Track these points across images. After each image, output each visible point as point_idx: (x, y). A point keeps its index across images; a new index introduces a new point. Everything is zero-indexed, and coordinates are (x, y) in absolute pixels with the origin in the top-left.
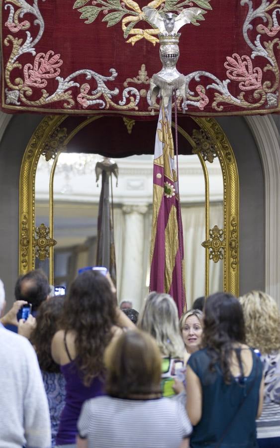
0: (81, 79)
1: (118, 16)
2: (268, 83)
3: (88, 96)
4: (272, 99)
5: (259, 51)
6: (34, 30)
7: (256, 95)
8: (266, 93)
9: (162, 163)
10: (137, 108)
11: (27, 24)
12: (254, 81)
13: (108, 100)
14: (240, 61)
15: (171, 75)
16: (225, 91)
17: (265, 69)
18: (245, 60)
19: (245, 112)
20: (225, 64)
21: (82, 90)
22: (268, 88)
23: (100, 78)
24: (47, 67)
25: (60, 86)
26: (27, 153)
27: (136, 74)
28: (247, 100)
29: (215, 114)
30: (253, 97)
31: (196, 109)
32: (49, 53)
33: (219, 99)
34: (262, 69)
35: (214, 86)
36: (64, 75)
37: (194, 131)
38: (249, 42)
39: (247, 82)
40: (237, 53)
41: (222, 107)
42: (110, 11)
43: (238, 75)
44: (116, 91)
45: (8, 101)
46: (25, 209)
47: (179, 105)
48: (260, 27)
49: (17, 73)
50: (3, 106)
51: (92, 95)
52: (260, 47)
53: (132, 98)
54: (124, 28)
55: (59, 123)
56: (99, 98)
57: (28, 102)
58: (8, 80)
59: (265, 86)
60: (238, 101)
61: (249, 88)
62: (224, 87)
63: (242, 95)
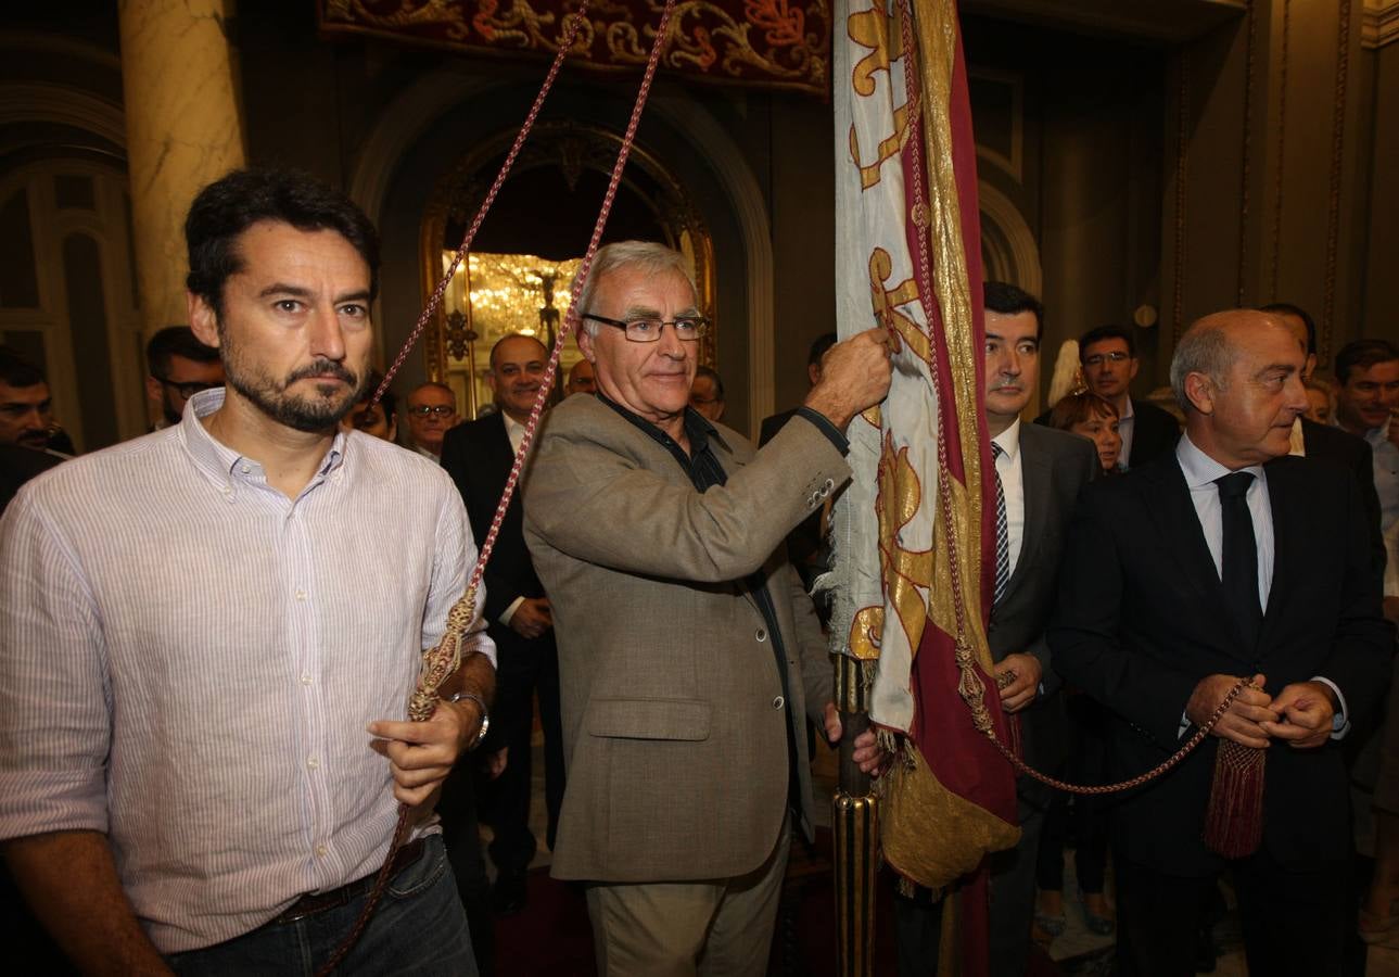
2: (812, 35)
3: (496, 22)
4: (819, 68)
7: (794, 55)
8: (811, 54)
10: (589, 55)
12: (790, 30)
13: (535, 32)
16: (744, 41)
19: (776, 84)
21: (482, 8)
22: (812, 44)
28: (779, 63)
29: (727, 81)
30: (790, 59)
31: (695, 68)
33: (734, 54)
34: (804, 12)
35: (724, 30)
39: (779, 32)
41: (738, 69)
44: (549, 18)
50: (321, 24)
51: (502, 19)
56: (517, 27)
57: (373, 18)
59: (808, 41)
60: (764, 63)
61: (784, 42)
62: (741, 34)
63: (771, 53)
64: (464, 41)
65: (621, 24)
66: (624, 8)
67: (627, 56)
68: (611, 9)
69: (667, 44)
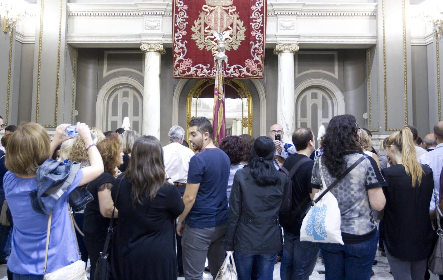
0: (198, 67)
1: (210, 47)
2: (259, 68)
3: (200, 73)
4: (261, 74)
5: (256, 58)
6: (183, 52)
7: (255, 72)
8: (258, 72)
9: (218, 87)
11: (181, 50)
12: (254, 68)
13: (207, 74)
15: (221, 55)
16: (245, 71)
17: (258, 64)
18: (251, 61)
19: (251, 78)
20: (245, 62)
21: (198, 71)
22: (259, 70)
23: (204, 67)
24: (188, 64)
25: (191, 70)
26: (189, 95)
28: (252, 74)
29: (242, 78)
31: (236, 77)
32: (188, 59)
34: (257, 64)
35: (241, 69)
36: (193, 66)
37: (239, 88)
38: (253, 55)
39: (252, 68)
40: (249, 59)
41: (244, 76)
42: (208, 46)
43: (249, 66)
44: (210, 71)
45: (175, 74)
46: (188, 112)
47: (230, 75)
48: (256, 51)
49: (178, 66)
50: (174, 76)
51: (202, 72)
54: (212, 51)
55: (199, 86)
56: (204, 73)
57: (181, 75)
58: (175, 68)
60: (249, 74)
61: (253, 70)
63: (250, 72)
64: (195, 77)
67: (223, 76)
69: (230, 73)
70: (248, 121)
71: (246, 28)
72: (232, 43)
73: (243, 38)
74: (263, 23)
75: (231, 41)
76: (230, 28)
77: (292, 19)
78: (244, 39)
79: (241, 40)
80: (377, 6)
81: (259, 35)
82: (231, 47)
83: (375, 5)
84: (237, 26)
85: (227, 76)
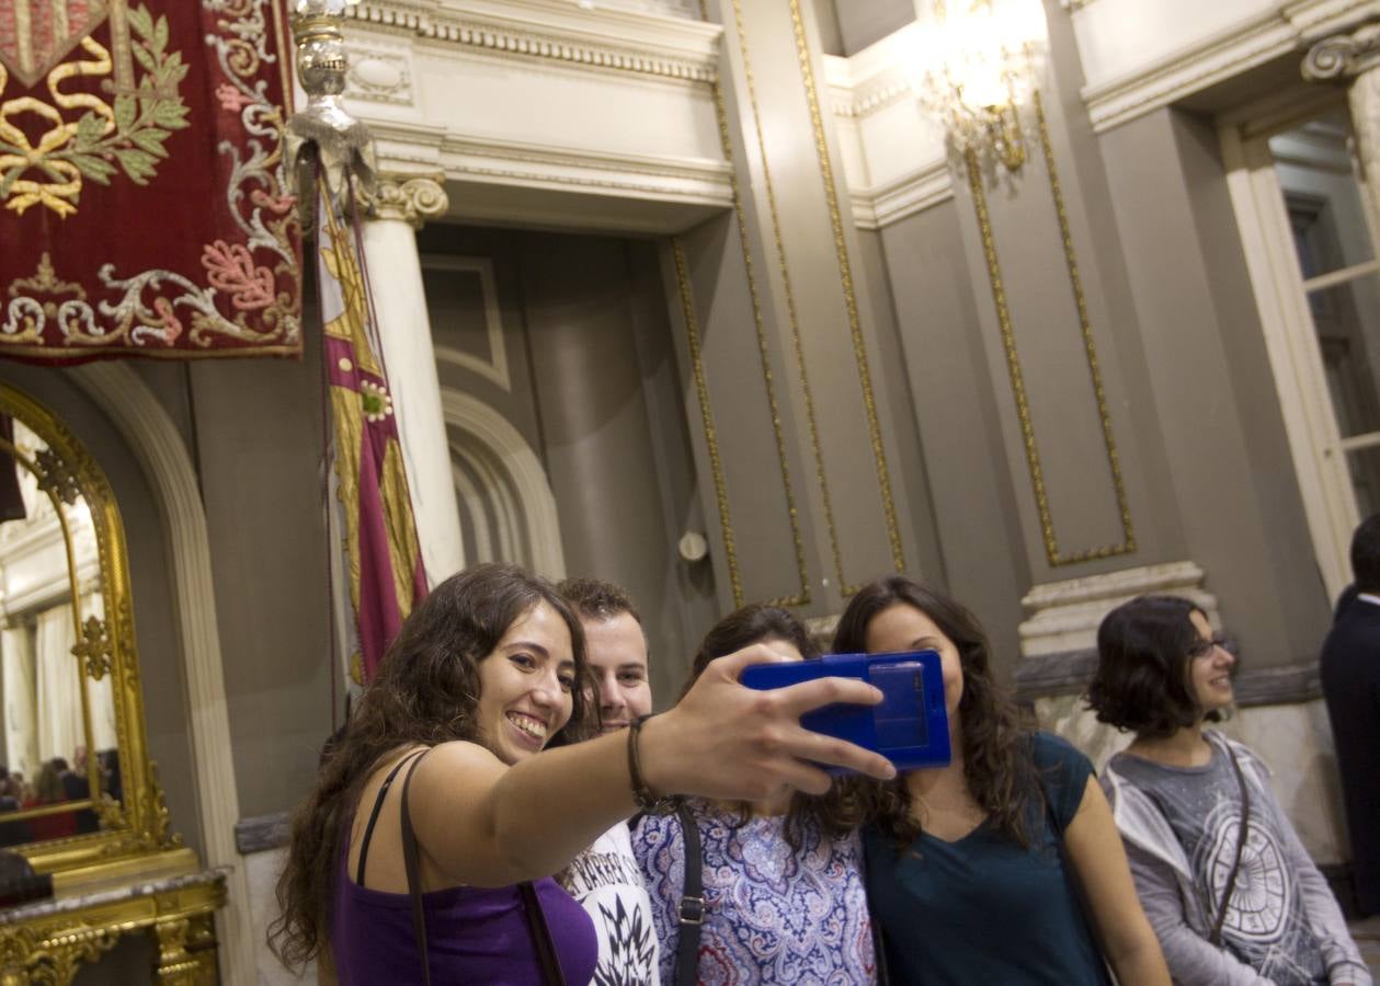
2: (284, 296)
4: (292, 328)
5: (261, 237)
7: (267, 318)
8: (284, 315)
12: (259, 292)
14: (230, 256)
16: (210, 308)
17: (279, 269)
18: (238, 253)
19: (250, 350)
20: (204, 259)
22: (285, 305)
27: (32, 272)
28: (251, 327)
29: (197, 353)
30: (262, 322)
31: (157, 343)
33: (201, 324)
34: (273, 271)
35: (187, 299)
38: (240, 220)
39: (247, 295)
40: (224, 240)
41: (208, 339)
47: (126, 334)
48: (257, 195)
52: (261, 230)
53: (29, 321)
59: (281, 301)
60: (234, 329)
61: (251, 305)
62: (206, 301)
63: (241, 317)
65: (73, 303)
66: (76, 287)
67: (84, 337)
68: (61, 288)
69: (128, 320)
70: (110, 637)
71: (183, 62)
72: (118, 139)
73: (174, 114)
74: (271, 47)
75: (110, 126)
76: (93, 46)
77: (394, 50)
78: (181, 124)
79: (168, 124)
80: (719, 41)
81: (259, 108)
82: (115, 162)
83: (714, 34)
84: (136, 47)
85: (108, 338)
